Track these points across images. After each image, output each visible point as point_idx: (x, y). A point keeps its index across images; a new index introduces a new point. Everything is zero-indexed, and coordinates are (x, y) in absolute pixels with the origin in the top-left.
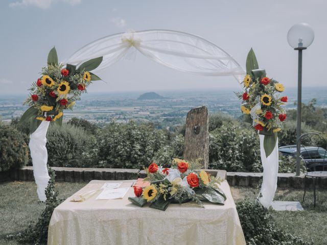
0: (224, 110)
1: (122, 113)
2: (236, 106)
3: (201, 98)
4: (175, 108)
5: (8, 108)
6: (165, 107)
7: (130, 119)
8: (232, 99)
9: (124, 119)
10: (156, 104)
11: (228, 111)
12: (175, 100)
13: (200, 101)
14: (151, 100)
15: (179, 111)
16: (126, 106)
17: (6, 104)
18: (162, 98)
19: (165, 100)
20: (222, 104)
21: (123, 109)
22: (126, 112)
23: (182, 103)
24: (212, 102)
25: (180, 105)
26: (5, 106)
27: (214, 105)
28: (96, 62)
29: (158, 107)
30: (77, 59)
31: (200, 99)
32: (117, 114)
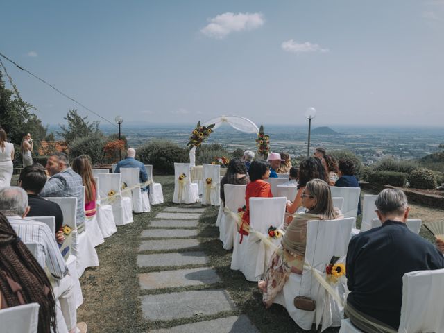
0: (406, 150)
1: (292, 147)
2: (419, 146)
3: (379, 135)
4: (349, 145)
5: (184, 136)
6: (338, 143)
7: (300, 154)
8: (415, 139)
9: (294, 153)
10: (329, 140)
11: (409, 151)
12: (349, 136)
13: (378, 139)
14: (323, 136)
15: (354, 148)
16: (296, 140)
17: (182, 133)
18: (336, 133)
19: (339, 135)
20: (403, 143)
21: (293, 143)
22: (296, 146)
23: (357, 140)
24: (391, 140)
25: (354, 141)
26: (181, 135)
27: (393, 143)
28: (213, 126)
29: (330, 142)
30: (206, 125)
31: (377, 137)
32: (286, 148)
